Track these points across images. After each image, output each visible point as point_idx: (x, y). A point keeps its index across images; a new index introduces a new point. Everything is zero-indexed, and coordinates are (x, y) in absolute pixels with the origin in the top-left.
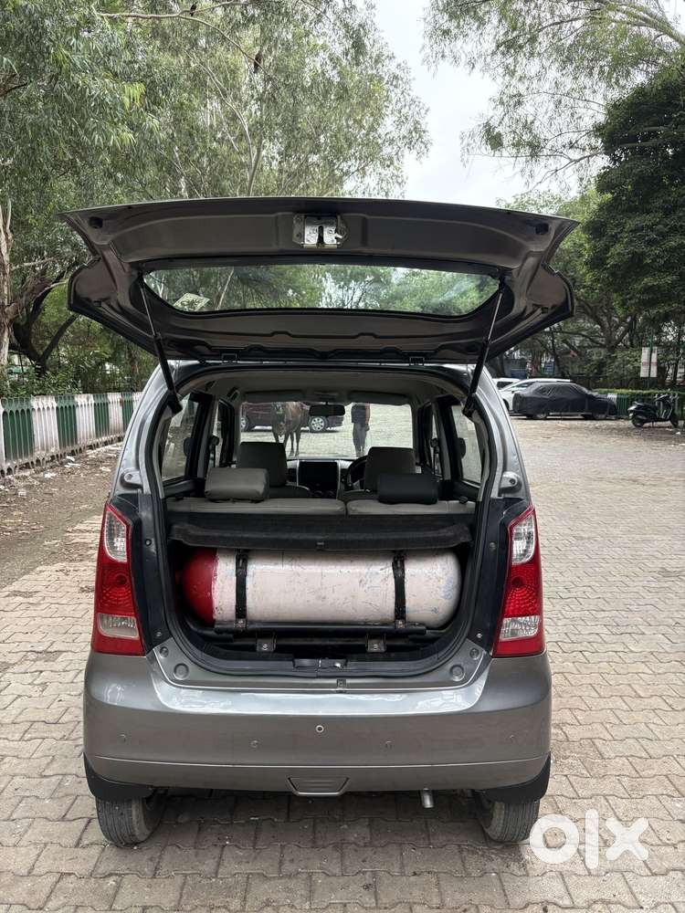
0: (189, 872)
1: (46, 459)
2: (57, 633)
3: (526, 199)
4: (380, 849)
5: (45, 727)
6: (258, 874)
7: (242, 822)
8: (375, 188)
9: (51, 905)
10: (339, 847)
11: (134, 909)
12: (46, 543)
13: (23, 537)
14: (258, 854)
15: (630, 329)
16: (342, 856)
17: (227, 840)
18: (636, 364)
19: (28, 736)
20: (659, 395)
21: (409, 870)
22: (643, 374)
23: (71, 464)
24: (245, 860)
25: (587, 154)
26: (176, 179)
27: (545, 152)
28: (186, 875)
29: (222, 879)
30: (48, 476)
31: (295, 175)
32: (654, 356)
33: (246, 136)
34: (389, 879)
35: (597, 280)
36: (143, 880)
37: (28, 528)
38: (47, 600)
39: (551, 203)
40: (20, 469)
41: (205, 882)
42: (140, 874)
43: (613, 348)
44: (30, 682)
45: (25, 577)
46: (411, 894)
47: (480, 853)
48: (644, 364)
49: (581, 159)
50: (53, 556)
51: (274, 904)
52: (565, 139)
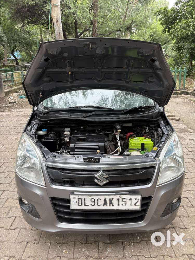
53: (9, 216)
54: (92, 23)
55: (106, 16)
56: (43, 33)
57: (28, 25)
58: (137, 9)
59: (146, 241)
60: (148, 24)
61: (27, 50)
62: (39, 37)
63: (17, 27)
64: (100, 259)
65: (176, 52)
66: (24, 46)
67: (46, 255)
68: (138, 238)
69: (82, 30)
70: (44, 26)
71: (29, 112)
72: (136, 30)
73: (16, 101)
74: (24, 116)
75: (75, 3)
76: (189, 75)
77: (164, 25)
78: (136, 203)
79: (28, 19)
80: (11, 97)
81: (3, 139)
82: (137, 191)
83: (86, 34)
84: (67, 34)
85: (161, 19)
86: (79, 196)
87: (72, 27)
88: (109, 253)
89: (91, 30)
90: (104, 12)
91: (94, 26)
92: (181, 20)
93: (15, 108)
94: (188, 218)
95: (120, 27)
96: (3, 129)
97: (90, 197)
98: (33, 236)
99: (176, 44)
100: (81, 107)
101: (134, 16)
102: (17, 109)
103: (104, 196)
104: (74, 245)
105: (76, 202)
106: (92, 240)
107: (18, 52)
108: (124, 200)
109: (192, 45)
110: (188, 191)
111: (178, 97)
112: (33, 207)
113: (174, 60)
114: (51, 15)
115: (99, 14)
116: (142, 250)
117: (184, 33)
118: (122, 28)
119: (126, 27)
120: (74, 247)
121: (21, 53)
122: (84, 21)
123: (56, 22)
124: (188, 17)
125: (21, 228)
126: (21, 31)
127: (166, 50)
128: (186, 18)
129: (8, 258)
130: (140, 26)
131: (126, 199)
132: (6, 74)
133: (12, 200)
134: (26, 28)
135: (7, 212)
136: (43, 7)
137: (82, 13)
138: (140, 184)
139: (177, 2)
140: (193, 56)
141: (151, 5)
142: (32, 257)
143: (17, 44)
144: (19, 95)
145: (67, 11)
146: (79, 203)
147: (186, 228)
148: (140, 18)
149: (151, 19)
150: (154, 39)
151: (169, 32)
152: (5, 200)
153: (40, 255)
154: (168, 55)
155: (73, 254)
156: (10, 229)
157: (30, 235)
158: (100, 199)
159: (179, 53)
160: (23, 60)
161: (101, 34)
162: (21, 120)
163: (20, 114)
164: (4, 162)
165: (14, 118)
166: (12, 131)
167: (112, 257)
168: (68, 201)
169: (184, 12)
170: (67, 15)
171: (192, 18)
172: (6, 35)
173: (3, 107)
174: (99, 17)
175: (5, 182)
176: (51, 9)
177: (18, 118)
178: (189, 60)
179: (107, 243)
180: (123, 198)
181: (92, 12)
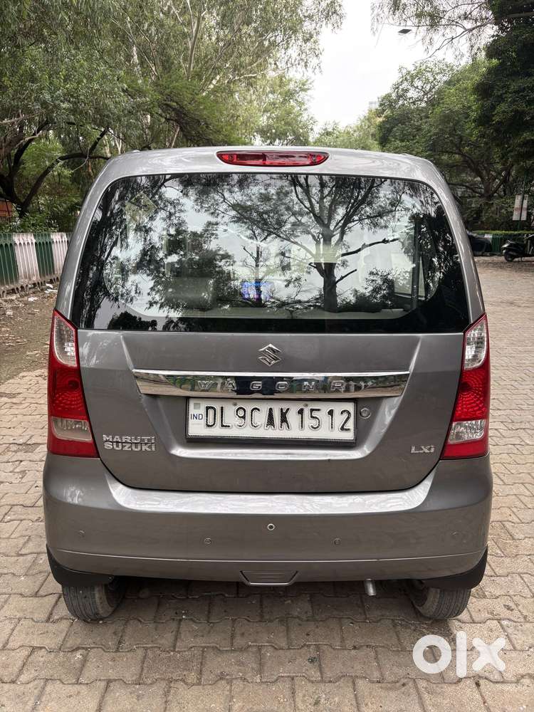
0: (150, 645)
1: (30, 286)
2: (35, 428)
3: (423, 67)
4: (321, 623)
5: (24, 510)
6: (213, 647)
7: (197, 597)
8: (296, 59)
9: (23, 678)
10: (284, 621)
11: (98, 683)
12: (28, 353)
13: (9, 349)
14: (212, 627)
15: (504, 181)
16: (288, 630)
17: (183, 614)
18: (509, 210)
19: (8, 518)
20: (527, 235)
21: (349, 644)
22: (515, 217)
23: (50, 290)
24: (200, 634)
25: (479, 24)
26: (129, 47)
27: (443, 22)
28: (146, 649)
29: (179, 652)
30: (31, 299)
31: (230, 44)
32: (525, 202)
33: (188, 9)
34: (331, 653)
35: (483, 136)
36: (107, 654)
37: (14, 341)
38: (27, 401)
39: (444, 70)
40: (8, 294)
41: (164, 655)
42: (105, 649)
43: (490, 197)
44: (11, 469)
45: (11, 381)
46: (353, 668)
47: (413, 628)
48: (517, 209)
49: (474, 29)
50: (33, 364)
51: (228, 677)
52: (461, 11)
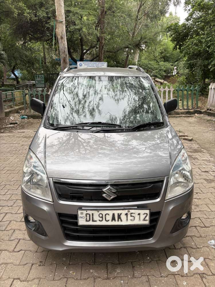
53: (12, 238)
54: (99, 39)
55: (114, 32)
56: (46, 50)
57: (30, 41)
58: (146, 26)
59: (156, 261)
60: (158, 40)
61: (29, 68)
62: (42, 54)
63: (18, 44)
64: (108, 279)
65: (188, 70)
66: (25, 63)
67: (52, 276)
68: (148, 258)
69: (88, 47)
70: (47, 43)
71: (32, 133)
72: (145, 47)
73: (17, 122)
74: (26, 137)
75: (81, 19)
76: (203, 94)
77: (175, 42)
78: (144, 218)
79: (30, 36)
80: (11, 118)
81: (4, 161)
82: (145, 205)
83: (92, 51)
84: (72, 51)
85: (172, 35)
86: (87, 211)
87: (77, 44)
88: (118, 273)
89: (97, 47)
90: (111, 28)
91: (101, 43)
92: (193, 36)
93: (16, 129)
94: (201, 238)
95: (129, 44)
96: (4, 151)
97: (98, 212)
98: (38, 258)
99: (188, 61)
100: (88, 123)
101: (143, 33)
102: (18, 129)
103: (112, 211)
104: (82, 266)
105: (84, 218)
106: (100, 260)
107: (19, 70)
108: (132, 215)
109: (205, 62)
110: (200, 211)
111: (191, 116)
112: (40, 224)
113: (186, 78)
114: (55, 31)
115: (106, 31)
116: (152, 270)
117: (196, 50)
118: (130, 45)
119: (134, 44)
120: (82, 268)
121: (23, 71)
122: (90, 38)
123: (61, 38)
124: (200, 33)
125: (25, 251)
126: (22, 48)
127: (177, 68)
128: (198, 34)
129: (12, 279)
130: (149, 43)
131: (135, 213)
132: (6, 93)
133: (15, 223)
134: (28, 45)
135: (10, 234)
136: (47, 23)
137: (88, 30)
138: (148, 199)
139: (188, 18)
140: (206, 73)
141: (161, 21)
142: (38, 278)
143: (18, 62)
144: (21, 115)
145: (72, 27)
146: (86, 218)
147: (198, 248)
148: (149, 34)
149: (161, 36)
150: (165, 56)
151: (180, 48)
152: (8, 222)
153: (46, 277)
154: (180, 73)
155: (81, 275)
156: (13, 251)
157: (35, 258)
158: (108, 214)
159: (191, 70)
160: (23, 79)
161: (109, 51)
162: (23, 141)
163: (22, 135)
164: (6, 185)
165: (15, 140)
166: (13, 152)
167: (121, 277)
168: (76, 217)
169: (195, 28)
170: (72, 31)
171: (204, 34)
172: (6, 52)
173: (3, 128)
174: (106, 34)
175: (7, 205)
176: (56, 26)
177: (20, 139)
178: (202, 78)
179: (116, 264)
180: (132, 213)
181: (99, 28)
